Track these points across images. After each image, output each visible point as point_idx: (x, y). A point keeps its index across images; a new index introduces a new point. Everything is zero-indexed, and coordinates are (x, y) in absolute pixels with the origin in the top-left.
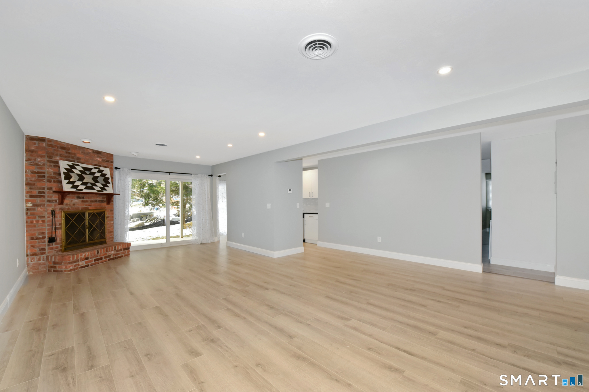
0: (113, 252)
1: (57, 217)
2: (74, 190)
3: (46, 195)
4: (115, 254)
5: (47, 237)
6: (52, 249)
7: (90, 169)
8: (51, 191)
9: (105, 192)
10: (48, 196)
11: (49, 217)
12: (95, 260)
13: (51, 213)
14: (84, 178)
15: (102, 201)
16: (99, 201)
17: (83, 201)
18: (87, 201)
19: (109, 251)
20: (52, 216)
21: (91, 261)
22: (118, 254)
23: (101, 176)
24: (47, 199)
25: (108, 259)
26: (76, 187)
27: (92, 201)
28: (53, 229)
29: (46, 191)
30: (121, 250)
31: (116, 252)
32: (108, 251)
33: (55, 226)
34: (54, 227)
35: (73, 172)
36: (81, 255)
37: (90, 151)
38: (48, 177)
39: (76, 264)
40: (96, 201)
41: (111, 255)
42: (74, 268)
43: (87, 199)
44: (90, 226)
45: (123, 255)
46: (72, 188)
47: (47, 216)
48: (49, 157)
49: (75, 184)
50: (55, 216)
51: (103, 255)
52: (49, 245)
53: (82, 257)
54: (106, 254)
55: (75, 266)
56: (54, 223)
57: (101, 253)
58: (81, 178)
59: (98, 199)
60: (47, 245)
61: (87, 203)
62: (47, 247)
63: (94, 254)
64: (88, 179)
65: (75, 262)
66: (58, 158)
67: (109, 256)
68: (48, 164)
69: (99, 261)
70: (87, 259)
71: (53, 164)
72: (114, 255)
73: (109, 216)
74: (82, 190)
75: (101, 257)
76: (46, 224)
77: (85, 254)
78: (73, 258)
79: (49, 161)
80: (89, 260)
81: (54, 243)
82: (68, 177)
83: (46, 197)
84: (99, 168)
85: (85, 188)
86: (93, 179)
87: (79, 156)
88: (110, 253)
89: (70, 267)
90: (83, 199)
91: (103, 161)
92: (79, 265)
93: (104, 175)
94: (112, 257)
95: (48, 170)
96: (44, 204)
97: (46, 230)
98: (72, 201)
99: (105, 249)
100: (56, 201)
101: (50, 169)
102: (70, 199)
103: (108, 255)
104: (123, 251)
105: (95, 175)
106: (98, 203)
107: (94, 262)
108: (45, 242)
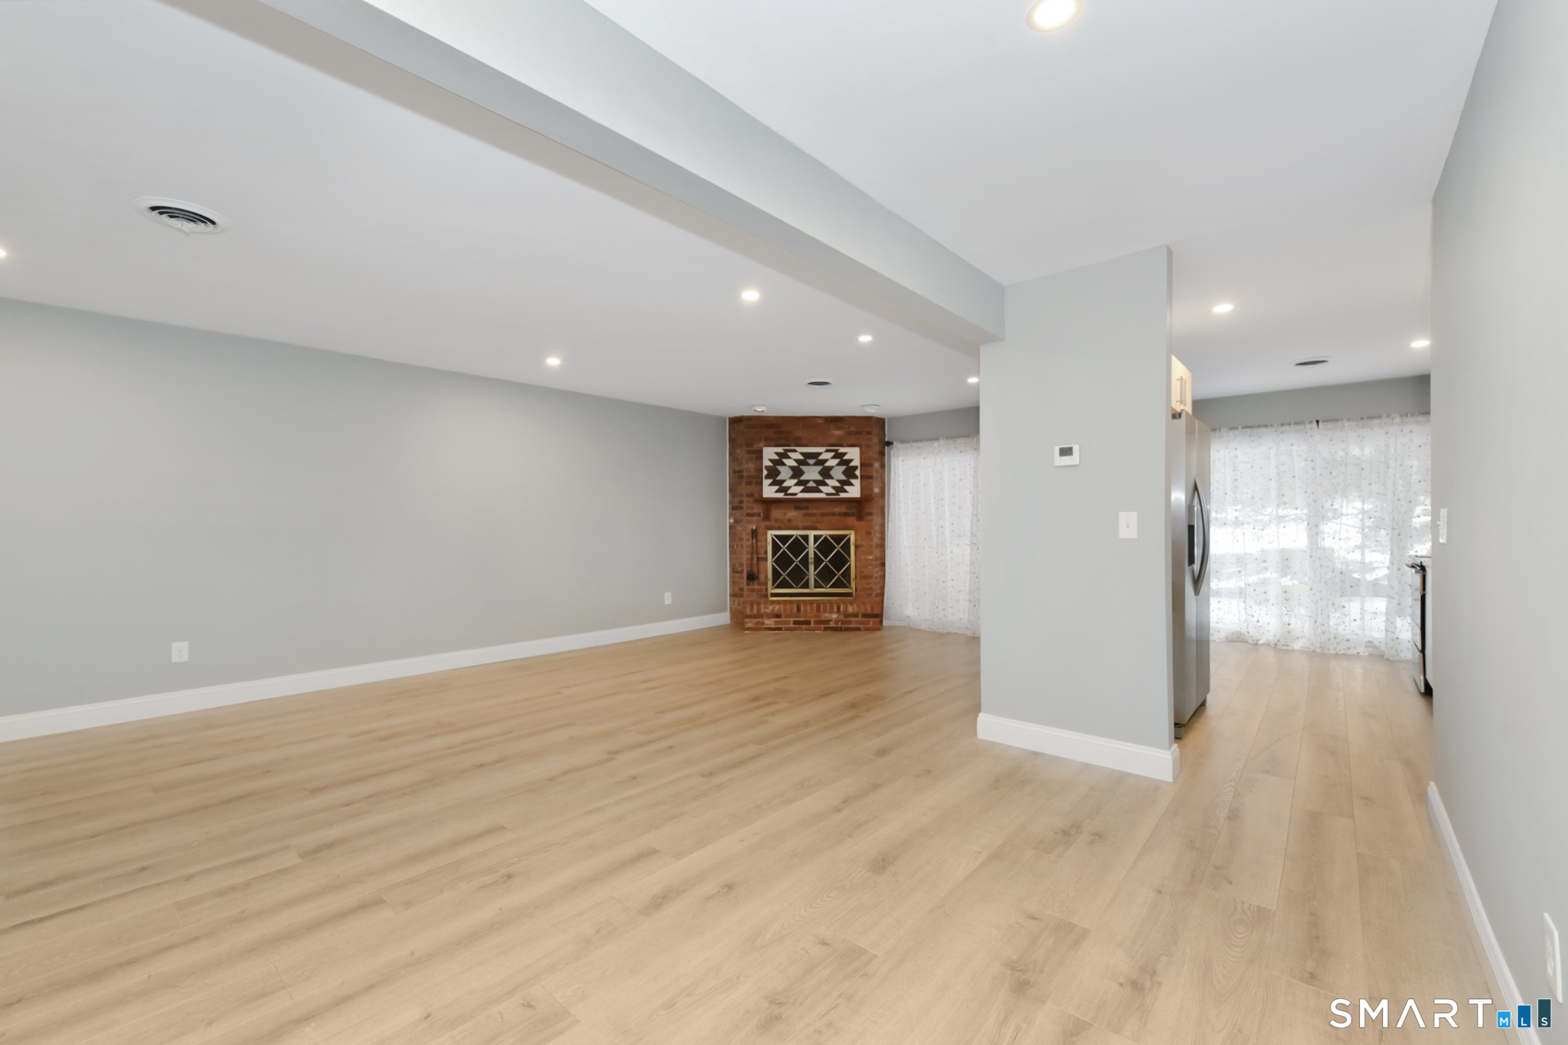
0: (834, 616)
1: (761, 541)
2: (781, 495)
3: (745, 505)
4: (839, 621)
5: (745, 572)
6: (753, 590)
7: (816, 455)
8: (752, 499)
9: (843, 495)
10: (747, 508)
11: (748, 540)
12: (795, 623)
13: (751, 534)
14: (802, 473)
15: (846, 514)
16: (840, 514)
17: (805, 515)
18: (814, 515)
19: (825, 611)
20: (753, 539)
21: (788, 622)
22: (849, 622)
23: (839, 464)
24: (746, 511)
25: (823, 626)
26: (785, 490)
27: (824, 515)
28: (755, 559)
29: (745, 499)
30: (855, 615)
31: (842, 617)
32: (822, 611)
33: (757, 554)
34: (755, 557)
35: (784, 464)
36: (766, 608)
37: (820, 421)
38: (747, 477)
39: (758, 620)
40: (833, 514)
41: (831, 621)
42: (754, 626)
43: (815, 511)
44: (818, 561)
45: (862, 626)
46: (778, 491)
47: (745, 537)
48: (748, 445)
49: (785, 485)
50: (756, 539)
51: (813, 617)
52: (748, 584)
53: (767, 611)
54: (820, 616)
55: (757, 623)
56: (755, 550)
57: (805, 611)
58: (797, 473)
59: (837, 510)
60: (745, 584)
61: (813, 519)
62: (745, 587)
63: (791, 610)
64: (812, 473)
65: (755, 617)
66: (762, 444)
67: (827, 622)
68: (747, 456)
69: (803, 626)
70: (778, 616)
71: (754, 456)
72: (837, 621)
73: (864, 543)
74: (795, 494)
75: (808, 619)
76: (745, 550)
77: (773, 608)
78: (752, 609)
79: (749, 452)
80: (783, 619)
81: (756, 582)
82: (773, 473)
83: (745, 508)
84: (836, 451)
85: (803, 491)
86: (821, 473)
87: (797, 434)
88: (827, 615)
89: (748, 622)
90: (806, 511)
91: (849, 433)
92: (763, 623)
93: (845, 462)
94: (832, 624)
95: (747, 466)
96: (742, 520)
97: (745, 560)
98: (785, 514)
99: (815, 605)
100: (759, 515)
101: (750, 464)
102: (782, 511)
103: (823, 619)
104: (860, 619)
105: (827, 464)
106: (837, 517)
107: (792, 626)
108: (743, 578)
